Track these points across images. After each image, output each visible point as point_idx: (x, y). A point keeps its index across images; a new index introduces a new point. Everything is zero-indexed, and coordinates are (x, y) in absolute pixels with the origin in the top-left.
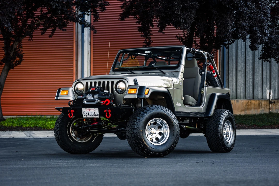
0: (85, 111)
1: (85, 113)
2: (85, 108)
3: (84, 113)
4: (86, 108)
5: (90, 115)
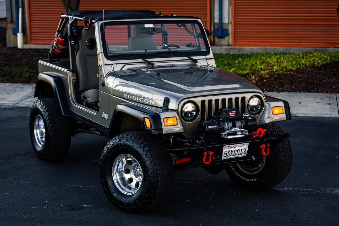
0: (228, 150)
1: (227, 152)
2: (228, 146)
3: (225, 153)
4: (230, 146)
5: (233, 155)
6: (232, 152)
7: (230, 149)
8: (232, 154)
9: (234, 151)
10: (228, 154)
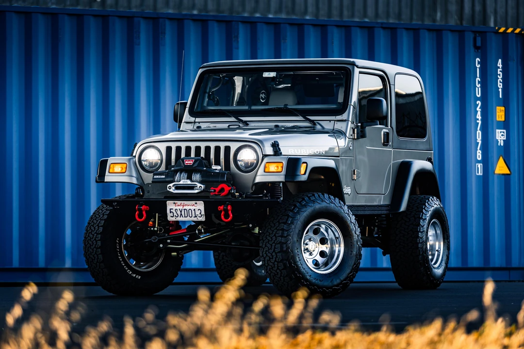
0: (174, 207)
2: (173, 202)
4: (176, 202)
5: (184, 216)
6: (181, 212)
7: (178, 208)
8: (181, 214)
9: (183, 211)
10: (175, 214)
